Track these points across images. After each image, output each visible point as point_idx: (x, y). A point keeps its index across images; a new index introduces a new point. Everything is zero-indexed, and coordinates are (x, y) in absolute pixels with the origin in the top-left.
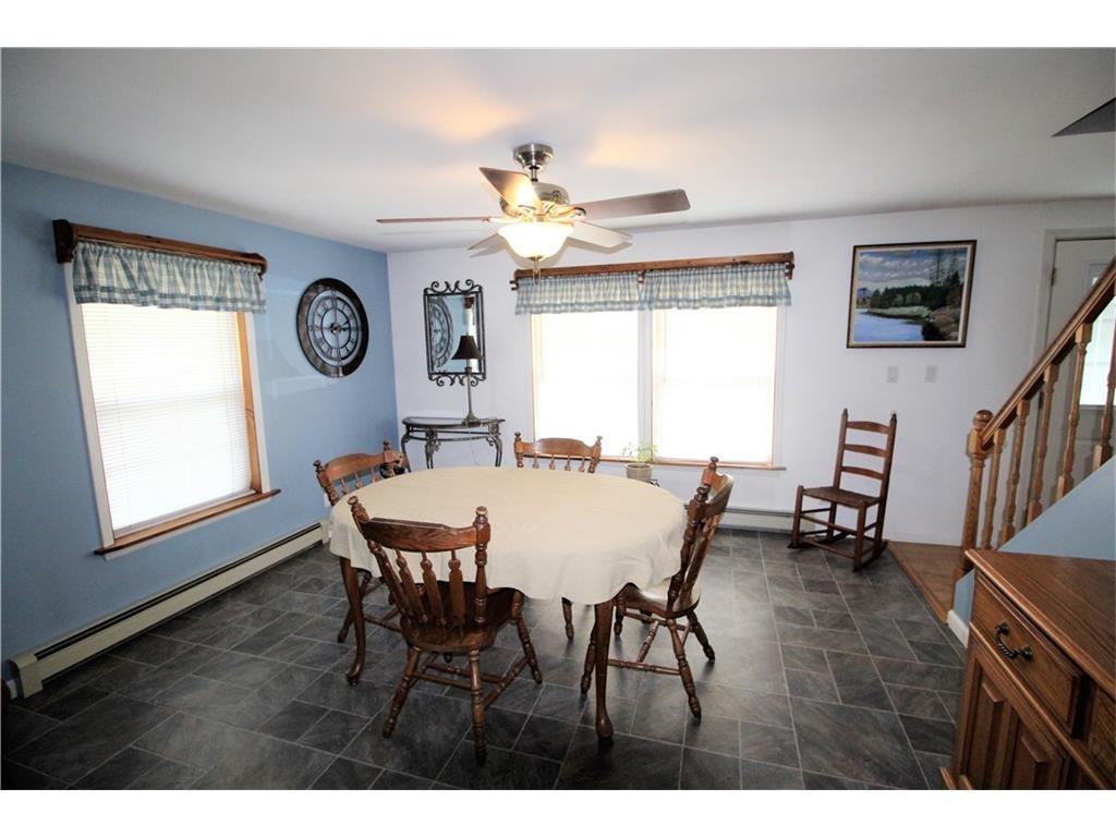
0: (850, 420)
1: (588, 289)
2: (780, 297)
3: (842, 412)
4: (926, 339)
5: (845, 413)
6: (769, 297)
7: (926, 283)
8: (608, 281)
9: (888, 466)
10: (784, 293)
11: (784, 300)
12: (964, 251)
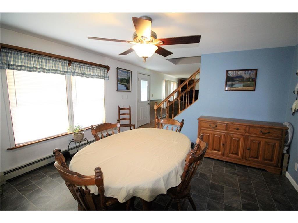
0: (120, 108)
1: (46, 63)
2: (106, 77)
3: (118, 106)
4: (127, 90)
5: (119, 107)
6: (99, 76)
7: (126, 78)
8: (56, 61)
9: (130, 116)
10: (107, 76)
11: (108, 78)
12: (130, 73)
